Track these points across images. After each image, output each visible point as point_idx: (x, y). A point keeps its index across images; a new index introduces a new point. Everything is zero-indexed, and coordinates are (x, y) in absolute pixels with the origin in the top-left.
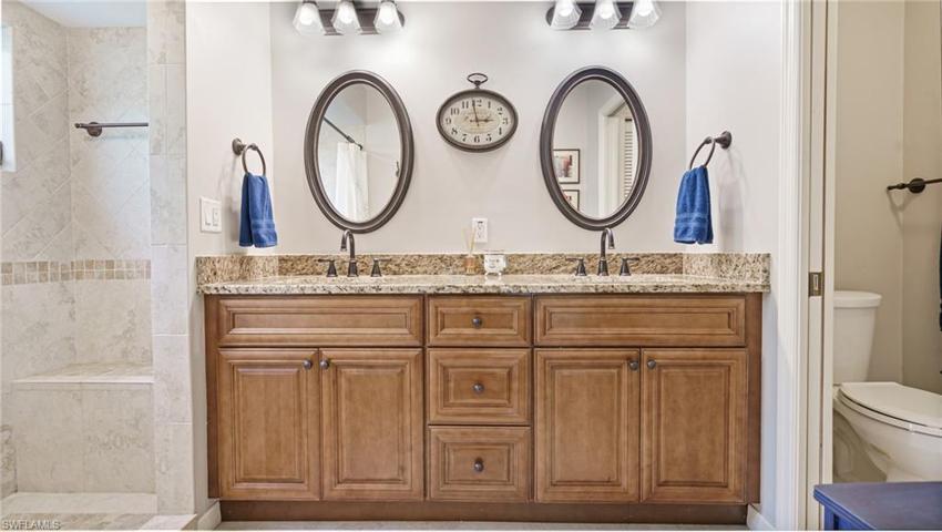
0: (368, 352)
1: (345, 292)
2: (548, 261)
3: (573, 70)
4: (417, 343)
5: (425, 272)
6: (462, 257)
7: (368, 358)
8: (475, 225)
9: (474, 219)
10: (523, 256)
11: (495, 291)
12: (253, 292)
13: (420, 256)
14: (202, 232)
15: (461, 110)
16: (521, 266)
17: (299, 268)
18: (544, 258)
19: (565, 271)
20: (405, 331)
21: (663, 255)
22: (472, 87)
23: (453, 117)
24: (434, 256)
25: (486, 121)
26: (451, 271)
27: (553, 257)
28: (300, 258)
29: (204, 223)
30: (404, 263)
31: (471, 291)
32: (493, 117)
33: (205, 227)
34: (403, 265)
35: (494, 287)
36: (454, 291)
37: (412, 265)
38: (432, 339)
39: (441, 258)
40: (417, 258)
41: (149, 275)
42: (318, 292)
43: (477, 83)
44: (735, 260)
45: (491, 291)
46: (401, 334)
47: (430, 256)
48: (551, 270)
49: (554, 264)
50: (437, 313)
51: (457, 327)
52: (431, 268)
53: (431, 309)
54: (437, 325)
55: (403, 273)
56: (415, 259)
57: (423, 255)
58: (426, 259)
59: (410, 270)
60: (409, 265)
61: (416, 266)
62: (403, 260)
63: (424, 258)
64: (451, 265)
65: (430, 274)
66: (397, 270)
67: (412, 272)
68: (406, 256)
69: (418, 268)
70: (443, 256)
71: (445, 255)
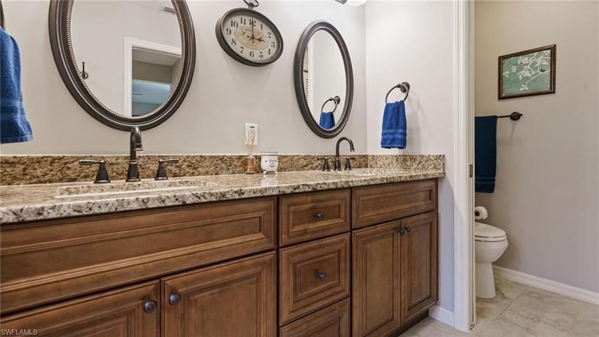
0: (224, 267)
1: (203, 200)
2: (301, 162)
3: (315, 20)
4: (271, 245)
5: (207, 173)
6: (240, 157)
7: (223, 273)
8: (248, 129)
9: (247, 124)
10: (286, 156)
12: (53, 215)
13: (202, 157)
15: (240, 25)
16: (285, 165)
17: (39, 172)
18: (299, 158)
19: (312, 168)
20: (261, 236)
21: (360, 156)
22: (246, 7)
23: (233, 29)
24: (215, 157)
25: (260, 40)
26: (231, 171)
27: (305, 158)
28: (39, 161)
30: (185, 164)
32: (264, 38)
34: (184, 166)
36: (307, 189)
37: (194, 166)
38: (284, 239)
39: (222, 159)
40: (199, 159)
42: (168, 203)
43: (251, 5)
44: (419, 159)
46: (255, 239)
47: (211, 157)
48: (303, 167)
49: (305, 163)
50: (289, 213)
51: (303, 223)
52: (212, 168)
53: (283, 209)
54: (288, 224)
55: (185, 175)
56: (196, 160)
57: (205, 156)
58: (207, 160)
59: (191, 171)
60: (191, 166)
61: (198, 168)
62: (185, 161)
63: (205, 159)
64: (231, 165)
65: (212, 174)
66: (177, 172)
67: (193, 173)
68: (188, 157)
69: (200, 169)
70: (223, 157)
71: (225, 156)
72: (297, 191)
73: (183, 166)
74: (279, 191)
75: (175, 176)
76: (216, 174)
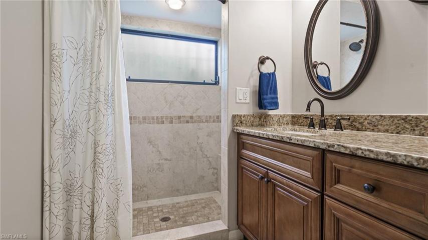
11: (390, 159)
13: (382, 116)
14: (236, 103)
20: (309, 175)
24: (396, 117)
29: (238, 98)
31: (359, 153)
33: (238, 101)
35: (387, 154)
36: (342, 150)
37: (374, 124)
40: (378, 118)
41: (221, 122)
45: (385, 158)
46: (306, 176)
47: (392, 117)
52: (393, 127)
53: (327, 163)
55: (366, 131)
56: (376, 119)
57: (385, 116)
58: (387, 119)
59: (372, 128)
60: (371, 123)
61: (377, 125)
62: (366, 119)
63: (385, 118)
64: (417, 126)
65: (392, 133)
66: (360, 127)
67: (373, 130)
68: (368, 116)
69: (379, 127)
70: (406, 117)
71: (410, 116)
72: (331, 149)
73: (364, 124)
74: (315, 145)
75: (358, 130)
76: (398, 133)
